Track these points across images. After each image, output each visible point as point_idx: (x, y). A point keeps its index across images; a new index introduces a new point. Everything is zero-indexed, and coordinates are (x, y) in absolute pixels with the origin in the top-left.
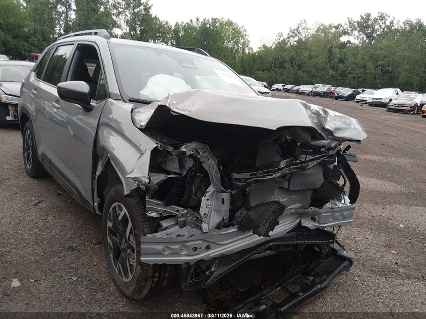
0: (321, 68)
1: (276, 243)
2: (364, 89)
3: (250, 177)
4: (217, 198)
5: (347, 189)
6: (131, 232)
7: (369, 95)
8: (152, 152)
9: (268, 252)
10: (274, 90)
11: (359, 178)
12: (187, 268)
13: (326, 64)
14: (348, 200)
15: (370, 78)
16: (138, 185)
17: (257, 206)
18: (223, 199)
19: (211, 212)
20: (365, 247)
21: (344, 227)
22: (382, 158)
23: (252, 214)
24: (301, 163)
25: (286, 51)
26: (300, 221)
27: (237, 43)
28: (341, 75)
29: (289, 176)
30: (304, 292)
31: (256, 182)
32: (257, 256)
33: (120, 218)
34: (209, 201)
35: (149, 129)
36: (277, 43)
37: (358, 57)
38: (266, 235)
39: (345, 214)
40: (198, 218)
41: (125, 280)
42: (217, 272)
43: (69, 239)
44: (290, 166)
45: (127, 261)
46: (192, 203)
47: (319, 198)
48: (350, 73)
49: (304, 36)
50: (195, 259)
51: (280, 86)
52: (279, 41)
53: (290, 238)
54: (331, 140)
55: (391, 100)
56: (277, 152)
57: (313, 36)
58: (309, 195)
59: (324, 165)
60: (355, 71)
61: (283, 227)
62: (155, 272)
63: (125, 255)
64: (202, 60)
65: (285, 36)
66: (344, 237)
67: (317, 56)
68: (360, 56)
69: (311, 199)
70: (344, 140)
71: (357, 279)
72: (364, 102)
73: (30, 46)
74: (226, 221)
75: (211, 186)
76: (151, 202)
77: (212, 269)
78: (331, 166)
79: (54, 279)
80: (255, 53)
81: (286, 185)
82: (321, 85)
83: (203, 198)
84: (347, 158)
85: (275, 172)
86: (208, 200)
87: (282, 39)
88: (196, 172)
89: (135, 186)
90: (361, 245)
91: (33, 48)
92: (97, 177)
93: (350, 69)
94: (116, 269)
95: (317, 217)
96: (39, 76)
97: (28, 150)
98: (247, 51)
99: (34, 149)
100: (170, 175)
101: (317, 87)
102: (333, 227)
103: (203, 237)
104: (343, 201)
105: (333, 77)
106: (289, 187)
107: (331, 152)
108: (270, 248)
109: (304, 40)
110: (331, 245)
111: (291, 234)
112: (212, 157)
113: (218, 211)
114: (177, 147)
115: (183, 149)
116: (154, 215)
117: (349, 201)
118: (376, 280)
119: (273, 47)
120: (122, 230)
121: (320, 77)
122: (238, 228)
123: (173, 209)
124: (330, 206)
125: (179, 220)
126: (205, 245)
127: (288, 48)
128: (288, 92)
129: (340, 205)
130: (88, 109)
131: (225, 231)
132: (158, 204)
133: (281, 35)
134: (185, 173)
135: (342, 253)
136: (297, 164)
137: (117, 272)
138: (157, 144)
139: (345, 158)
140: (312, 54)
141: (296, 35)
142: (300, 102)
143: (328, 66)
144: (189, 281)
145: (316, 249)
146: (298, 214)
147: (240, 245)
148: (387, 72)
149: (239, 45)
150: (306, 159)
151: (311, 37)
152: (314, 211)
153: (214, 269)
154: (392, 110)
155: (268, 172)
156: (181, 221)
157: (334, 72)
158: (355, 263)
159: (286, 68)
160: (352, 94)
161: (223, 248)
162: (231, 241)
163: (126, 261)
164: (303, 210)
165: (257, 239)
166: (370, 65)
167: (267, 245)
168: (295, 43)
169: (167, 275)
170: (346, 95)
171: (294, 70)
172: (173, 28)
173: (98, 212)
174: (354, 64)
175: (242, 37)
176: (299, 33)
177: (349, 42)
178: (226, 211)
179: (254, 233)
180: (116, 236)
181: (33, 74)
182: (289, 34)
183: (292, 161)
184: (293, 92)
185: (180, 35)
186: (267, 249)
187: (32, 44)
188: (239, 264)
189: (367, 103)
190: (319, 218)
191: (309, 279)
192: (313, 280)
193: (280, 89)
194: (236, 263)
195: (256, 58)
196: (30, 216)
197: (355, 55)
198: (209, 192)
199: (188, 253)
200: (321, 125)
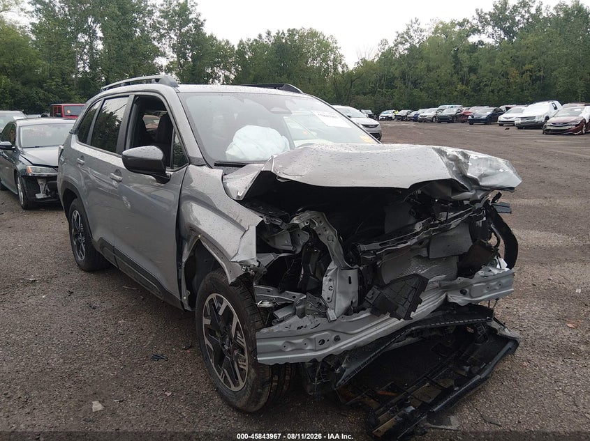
0: (445, 82)
1: (418, 327)
2: (508, 106)
3: (380, 247)
4: (341, 278)
5: (502, 249)
6: (238, 328)
7: (516, 113)
8: (257, 227)
9: (409, 339)
10: (382, 119)
11: (515, 232)
12: (312, 366)
13: (452, 76)
14: (504, 264)
15: (515, 89)
16: (247, 269)
17: (392, 282)
18: (350, 277)
19: (336, 294)
20: (532, 322)
21: (501, 300)
22: (543, 201)
23: (386, 292)
24: (441, 223)
25: (394, 65)
26: (447, 296)
27: (325, 60)
28: (474, 90)
29: (428, 241)
30: (460, 386)
31: (388, 252)
32: (395, 345)
33: (220, 313)
34: (332, 282)
35: (249, 200)
36: (380, 54)
37: (496, 62)
38: (407, 317)
39: (503, 282)
40: (321, 304)
41: (234, 388)
42: (348, 369)
43: (151, 346)
44: (427, 228)
45: (236, 365)
46: (311, 286)
47: (468, 265)
48: (486, 85)
49: (417, 41)
50: (324, 354)
51: (390, 113)
52: (383, 50)
53: (436, 319)
54: (476, 189)
55: (547, 118)
56: (410, 213)
57: (430, 39)
58: (454, 263)
59: (470, 222)
60: (493, 83)
61: (427, 305)
62: (273, 375)
63: (231, 358)
64: (295, 100)
65: (391, 44)
66: (503, 312)
67: (438, 67)
68: (497, 61)
69: (458, 268)
70: (492, 188)
71: (525, 364)
72: (510, 124)
73: (46, 93)
74: (356, 305)
75: (332, 263)
76: (260, 289)
77: (343, 366)
78: (479, 223)
79: (144, 397)
80: (352, 71)
81: (424, 253)
82: (447, 106)
83: (324, 278)
84: (498, 209)
85: (410, 238)
86: (330, 280)
87: (387, 48)
88: (312, 247)
89: (241, 272)
90: (526, 321)
91: (50, 95)
92: (183, 264)
93: (485, 79)
94: (220, 377)
95: (467, 290)
96: (83, 139)
97: (77, 236)
98: (340, 70)
99: (87, 234)
100: (281, 253)
101: (443, 110)
102: (489, 300)
103: (330, 326)
104: (498, 266)
105: (463, 93)
106: (428, 254)
107: (478, 206)
108: (411, 335)
109: (417, 46)
110: (489, 324)
111: (436, 314)
112: (330, 227)
113: (344, 293)
114: (286, 219)
115: (295, 221)
116: (267, 304)
117: (506, 265)
118: (551, 364)
119: (376, 60)
120: (225, 328)
121: (446, 95)
122: (371, 312)
123: (289, 296)
124: (483, 274)
125: (297, 308)
126: (334, 337)
127: (397, 60)
128: (402, 120)
129: (496, 272)
130: (163, 179)
131: (356, 317)
132: (269, 291)
133: (385, 42)
134: (299, 250)
135: (504, 333)
136: (436, 225)
137: (222, 380)
138: (262, 217)
139: (495, 209)
140: (431, 64)
141: (406, 41)
142: (434, 149)
143: (455, 79)
144: (317, 382)
145: (470, 330)
146: (444, 288)
147: (375, 333)
148: (538, 78)
149: (329, 62)
150: (447, 217)
151: (427, 41)
152: (463, 283)
153: (345, 365)
154: (550, 132)
155: (402, 239)
156: (299, 309)
157: (464, 87)
158: (521, 344)
159: (396, 88)
160: (492, 115)
161: (355, 338)
162: (364, 328)
163: (233, 366)
164: (448, 283)
165: (395, 324)
166: (514, 72)
167: (408, 331)
168: (406, 52)
169: (287, 377)
170: (484, 117)
171: (409, 89)
172: (236, 48)
173: (188, 308)
174: (491, 72)
175: (331, 50)
176: (410, 37)
177: (481, 43)
178: (353, 292)
179: (392, 316)
180: (215, 336)
181: (74, 137)
182: (396, 41)
183: (429, 221)
184: (410, 120)
185: (247, 57)
186: (407, 336)
187: (49, 91)
188: (376, 357)
189: (514, 125)
190: (470, 290)
191: (464, 370)
192: (470, 369)
193: (391, 117)
194: (371, 356)
195: (353, 78)
196: (96, 322)
197: (491, 60)
198: (330, 270)
199: (313, 348)
200: (461, 173)
